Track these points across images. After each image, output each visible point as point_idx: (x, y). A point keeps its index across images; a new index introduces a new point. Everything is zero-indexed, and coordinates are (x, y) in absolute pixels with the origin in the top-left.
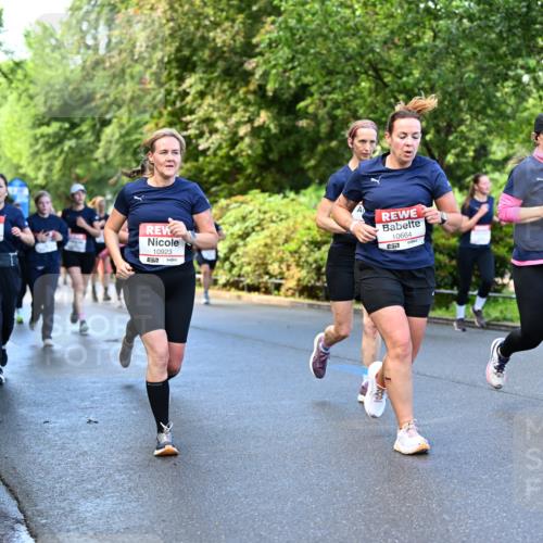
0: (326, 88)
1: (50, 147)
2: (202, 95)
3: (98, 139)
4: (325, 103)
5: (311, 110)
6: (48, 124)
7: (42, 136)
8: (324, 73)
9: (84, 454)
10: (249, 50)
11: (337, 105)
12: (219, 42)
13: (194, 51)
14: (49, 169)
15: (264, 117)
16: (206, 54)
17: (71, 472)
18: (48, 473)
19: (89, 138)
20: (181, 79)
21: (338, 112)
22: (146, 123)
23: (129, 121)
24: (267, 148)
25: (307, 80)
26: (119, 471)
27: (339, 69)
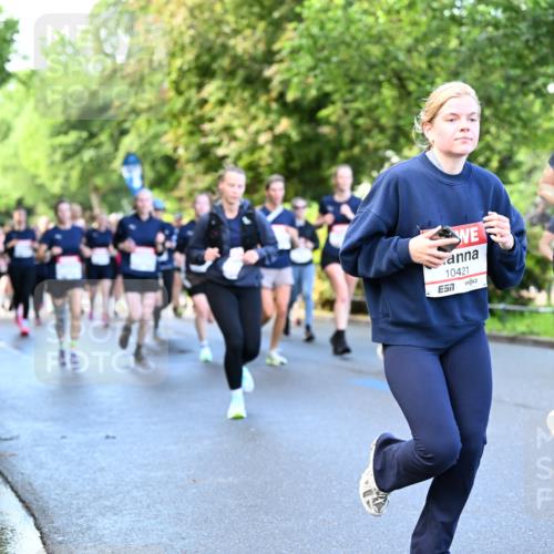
0: (349, 97)
1: (67, 157)
2: (222, 103)
3: (116, 149)
4: (346, 112)
5: (333, 119)
6: (66, 133)
7: (61, 146)
8: (347, 80)
9: (102, 469)
10: (269, 57)
11: (360, 114)
12: (240, 50)
13: (214, 58)
14: (67, 178)
15: (285, 125)
16: (225, 62)
17: (88, 488)
18: (65, 489)
19: (107, 148)
20: (200, 87)
21: (361, 121)
22: (165, 133)
23: (147, 130)
24: (289, 157)
25: (329, 88)
26: (137, 487)
27: (361, 76)
